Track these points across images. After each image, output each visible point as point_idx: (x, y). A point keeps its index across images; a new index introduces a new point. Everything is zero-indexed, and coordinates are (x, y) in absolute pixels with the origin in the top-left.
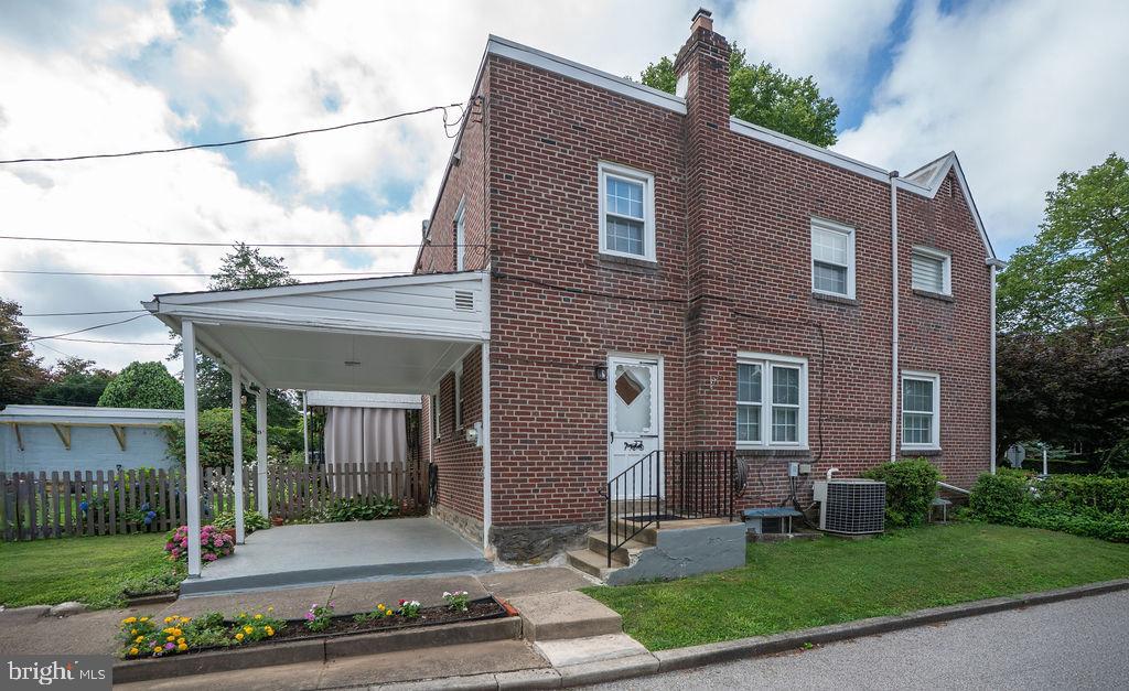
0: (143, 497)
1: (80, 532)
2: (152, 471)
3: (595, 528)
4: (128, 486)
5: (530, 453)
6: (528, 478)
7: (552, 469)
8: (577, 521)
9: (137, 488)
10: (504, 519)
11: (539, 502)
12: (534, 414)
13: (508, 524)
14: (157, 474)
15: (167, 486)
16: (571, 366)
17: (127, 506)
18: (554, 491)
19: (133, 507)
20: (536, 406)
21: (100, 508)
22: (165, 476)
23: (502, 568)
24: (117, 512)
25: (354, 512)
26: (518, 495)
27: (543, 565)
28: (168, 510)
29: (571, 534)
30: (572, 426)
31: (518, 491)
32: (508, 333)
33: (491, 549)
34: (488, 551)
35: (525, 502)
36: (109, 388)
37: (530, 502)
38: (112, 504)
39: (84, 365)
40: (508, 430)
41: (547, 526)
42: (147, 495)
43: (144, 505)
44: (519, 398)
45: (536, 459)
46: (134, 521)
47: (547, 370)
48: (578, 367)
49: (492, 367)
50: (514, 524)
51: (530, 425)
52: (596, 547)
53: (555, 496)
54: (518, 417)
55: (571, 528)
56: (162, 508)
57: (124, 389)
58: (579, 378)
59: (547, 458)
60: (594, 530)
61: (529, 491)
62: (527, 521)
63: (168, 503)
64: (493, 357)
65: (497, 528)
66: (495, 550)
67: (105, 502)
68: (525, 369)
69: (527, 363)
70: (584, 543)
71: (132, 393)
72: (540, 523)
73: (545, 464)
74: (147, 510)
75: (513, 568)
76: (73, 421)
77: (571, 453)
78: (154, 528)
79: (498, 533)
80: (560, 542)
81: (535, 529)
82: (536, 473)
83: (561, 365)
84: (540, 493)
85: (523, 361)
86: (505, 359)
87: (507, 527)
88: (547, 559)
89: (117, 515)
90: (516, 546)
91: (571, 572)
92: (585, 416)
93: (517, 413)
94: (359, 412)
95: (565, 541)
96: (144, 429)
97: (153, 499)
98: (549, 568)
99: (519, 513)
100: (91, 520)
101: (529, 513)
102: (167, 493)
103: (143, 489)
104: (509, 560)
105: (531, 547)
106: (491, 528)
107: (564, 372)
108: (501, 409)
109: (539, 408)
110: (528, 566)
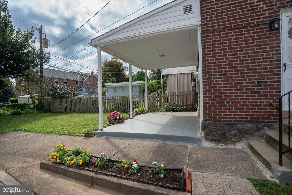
3: (270, 127)
4: (120, 100)
5: (224, 81)
6: (223, 95)
7: (238, 90)
8: (256, 122)
9: (122, 101)
10: (209, 117)
11: (230, 109)
12: (226, 59)
13: (211, 120)
15: (128, 100)
16: (251, 27)
18: (240, 102)
20: (228, 54)
21: (116, 106)
23: (206, 144)
25: (172, 109)
26: (217, 104)
27: (231, 147)
29: (252, 129)
30: (252, 63)
31: (217, 103)
32: (210, 18)
33: (201, 133)
34: (200, 134)
35: (221, 109)
37: (224, 109)
38: (118, 105)
40: (211, 69)
41: (234, 123)
42: (124, 103)
44: (217, 51)
45: (228, 84)
46: (121, 109)
47: (234, 32)
48: (255, 26)
49: (202, 37)
50: (214, 121)
51: (224, 65)
52: (270, 141)
53: (240, 105)
54: (217, 61)
55: (251, 126)
56: (126, 106)
58: (256, 33)
59: (235, 83)
60: (269, 128)
61: (224, 103)
62: (222, 119)
64: (203, 32)
65: (205, 122)
66: (203, 134)
68: (220, 35)
69: (221, 31)
70: (261, 136)
72: (231, 121)
73: (234, 87)
75: (212, 145)
76: (125, 85)
77: (251, 79)
78: (125, 111)
79: (205, 124)
80: (242, 134)
81: (227, 124)
82: (228, 92)
83: (244, 28)
84: (230, 104)
85: (219, 30)
86: (208, 32)
87: (210, 122)
88: (234, 143)
89: (118, 108)
90: (215, 133)
91: (249, 156)
92: (261, 55)
93: (216, 59)
94: (177, 75)
95: (247, 133)
96: (136, 86)
98: (235, 150)
99: (218, 115)
101: (224, 115)
104: (211, 140)
105: (224, 135)
106: (202, 122)
107: (245, 31)
108: (207, 58)
109: (229, 55)
110: (221, 146)
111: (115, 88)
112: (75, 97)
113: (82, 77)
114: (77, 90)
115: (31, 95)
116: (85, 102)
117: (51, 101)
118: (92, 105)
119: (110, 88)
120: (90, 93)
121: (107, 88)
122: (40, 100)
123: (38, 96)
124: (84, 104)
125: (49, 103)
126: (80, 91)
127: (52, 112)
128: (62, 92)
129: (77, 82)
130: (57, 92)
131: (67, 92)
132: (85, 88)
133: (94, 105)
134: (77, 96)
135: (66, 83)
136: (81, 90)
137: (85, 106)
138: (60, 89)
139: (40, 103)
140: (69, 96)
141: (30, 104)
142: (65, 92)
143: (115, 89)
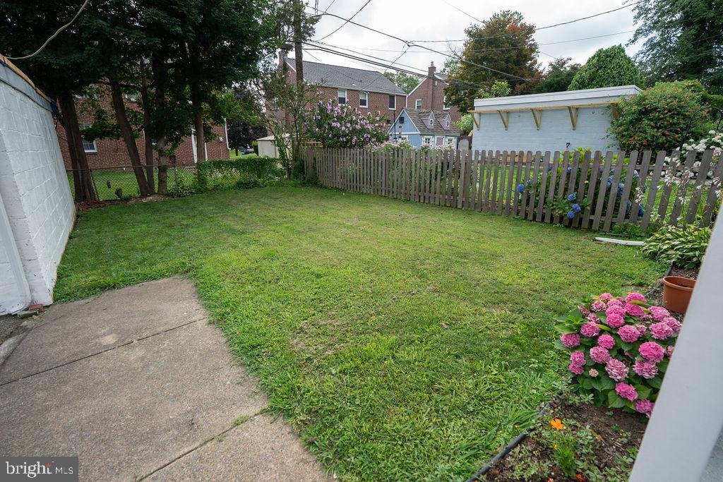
0: (572, 186)
1: (514, 213)
2: (588, 153)
4: (560, 170)
9: (569, 174)
14: (592, 157)
15: (600, 173)
17: (556, 193)
19: (560, 195)
21: (532, 192)
22: (601, 162)
24: (545, 198)
28: (595, 203)
36: (577, 77)
38: (542, 189)
39: (564, 63)
42: (577, 184)
43: (572, 195)
46: (558, 212)
56: (588, 202)
57: (586, 75)
63: (596, 195)
67: (537, 186)
71: (592, 79)
74: (575, 202)
76: (547, 105)
78: (576, 224)
89: (545, 203)
96: (593, 108)
97: (581, 188)
100: (524, 202)
102: (598, 182)
103: (574, 175)
111: (505, 116)
112: (383, 146)
113: (405, 85)
114: (388, 122)
115: (276, 137)
116: (413, 164)
117: (318, 154)
118: (436, 179)
119: (490, 114)
120: (425, 131)
121: (480, 114)
122: (296, 150)
123: (291, 136)
124: (408, 171)
125: (315, 159)
126: (398, 124)
127: (321, 186)
128: (343, 128)
129: (392, 97)
130: (331, 128)
131: (358, 127)
132: (411, 114)
133: (441, 179)
134: (387, 139)
135: (363, 102)
136: (402, 120)
137: (411, 178)
138: (340, 119)
139: (295, 159)
140: (365, 142)
141: (274, 160)
142: (354, 129)
143: (508, 118)
